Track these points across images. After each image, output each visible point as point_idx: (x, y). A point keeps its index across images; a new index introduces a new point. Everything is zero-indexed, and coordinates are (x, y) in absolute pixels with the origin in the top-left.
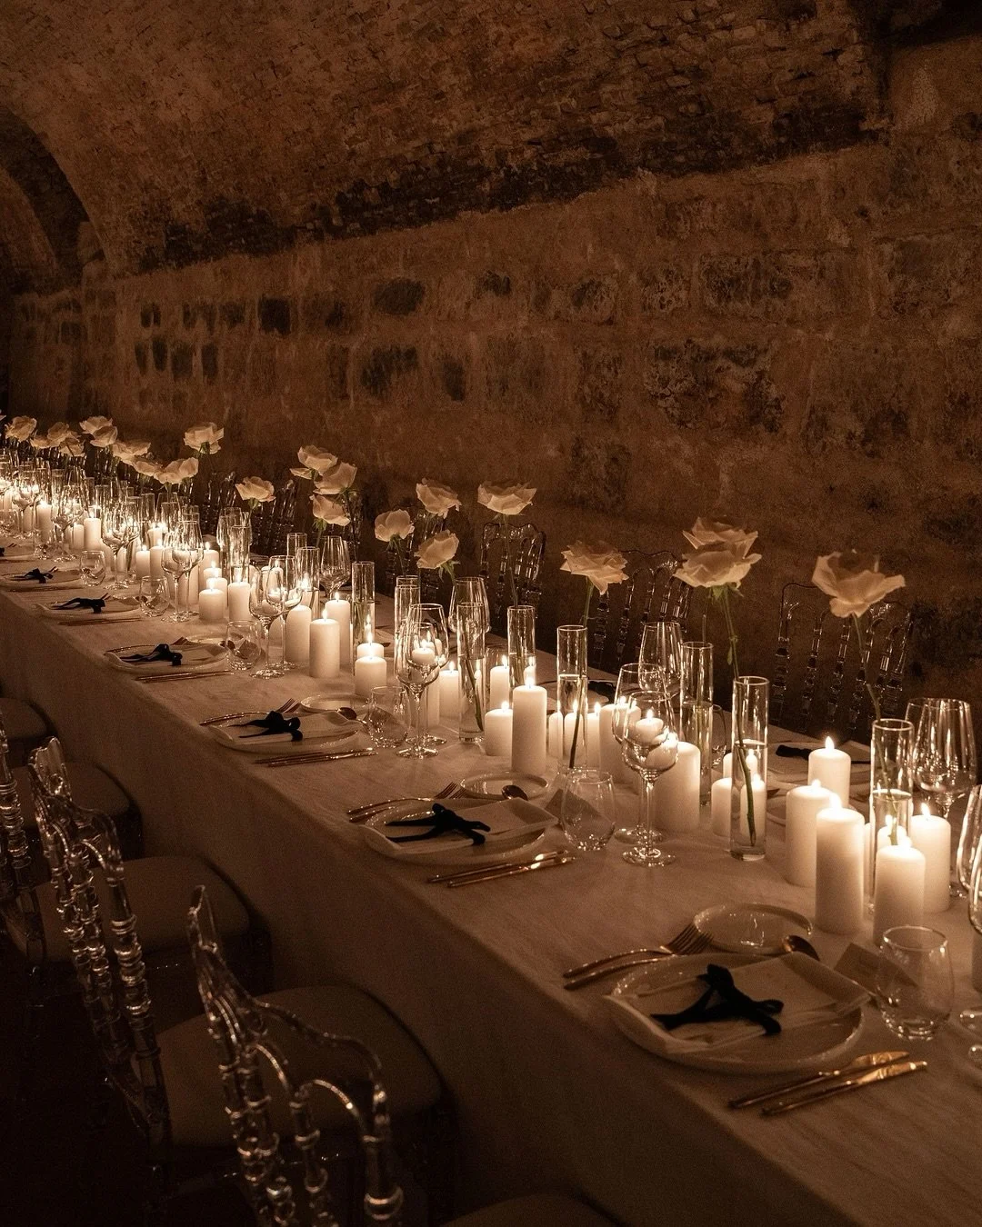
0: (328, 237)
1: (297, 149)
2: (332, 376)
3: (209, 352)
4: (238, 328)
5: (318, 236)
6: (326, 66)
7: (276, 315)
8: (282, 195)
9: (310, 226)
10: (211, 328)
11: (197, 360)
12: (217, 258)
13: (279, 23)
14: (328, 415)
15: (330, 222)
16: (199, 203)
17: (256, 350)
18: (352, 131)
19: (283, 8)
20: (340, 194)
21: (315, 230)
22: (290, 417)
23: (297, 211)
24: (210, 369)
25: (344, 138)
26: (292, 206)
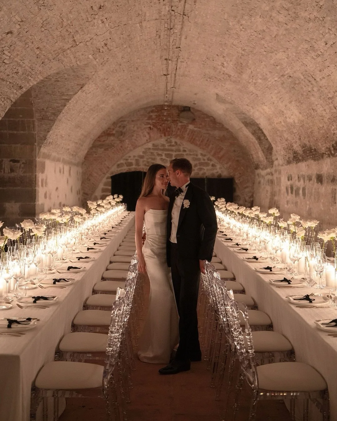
0: (331, 156)
1: (321, 132)
2: (332, 197)
3: (304, 189)
4: (311, 182)
5: (329, 156)
6: (325, 110)
7: (320, 179)
8: (320, 144)
9: (327, 153)
10: (304, 182)
11: (301, 192)
12: (306, 161)
13: (312, 98)
14: (331, 208)
15: (331, 152)
16: (300, 145)
17: (315, 189)
18: (333, 128)
19: (313, 95)
20: (333, 145)
21: (328, 154)
22: (323, 209)
23: (323, 149)
24: (304, 194)
25: (332, 129)
26: (322, 147)
